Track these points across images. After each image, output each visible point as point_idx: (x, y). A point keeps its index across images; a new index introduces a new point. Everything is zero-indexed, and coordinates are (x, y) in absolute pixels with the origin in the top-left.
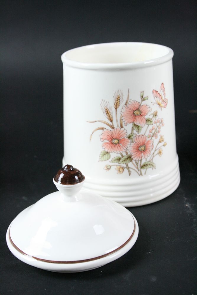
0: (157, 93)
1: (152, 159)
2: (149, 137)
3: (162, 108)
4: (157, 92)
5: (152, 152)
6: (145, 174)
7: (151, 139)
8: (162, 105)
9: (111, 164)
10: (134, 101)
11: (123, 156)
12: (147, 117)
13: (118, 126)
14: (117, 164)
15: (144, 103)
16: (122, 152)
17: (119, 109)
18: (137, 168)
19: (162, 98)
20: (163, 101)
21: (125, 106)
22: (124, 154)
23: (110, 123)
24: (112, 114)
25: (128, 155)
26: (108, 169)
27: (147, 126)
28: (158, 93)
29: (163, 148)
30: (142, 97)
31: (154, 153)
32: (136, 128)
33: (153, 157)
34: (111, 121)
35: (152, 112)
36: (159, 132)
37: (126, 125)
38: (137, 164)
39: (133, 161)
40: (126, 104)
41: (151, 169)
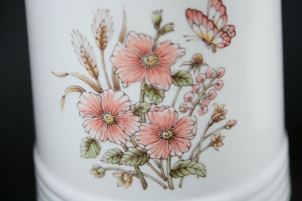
0: (200, 15)
1: (197, 157)
2: (184, 111)
3: (218, 49)
4: (197, 12)
5: (195, 142)
6: (180, 186)
7: (190, 115)
8: (218, 41)
9: (105, 165)
10: (138, 35)
11: (127, 149)
12: (175, 69)
13: (110, 88)
14: (117, 166)
15: (162, 39)
16: (124, 142)
17: (108, 51)
18: (162, 176)
19: (215, 26)
20: (221, 30)
21: (120, 44)
22: (129, 144)
23: (93, 80)
24: (94, 60)
25: (138, 148)
26: (99, 173)
27: (177, 87)
28: (204, 16)
29: (224, 132)
30: (157, 24)
31: (199, 145)
32: (151, 94)
33: (200, 152)
34: (96, 76)
35: (189, 58)
36: (210, 97)
37: (127, 86)
38: (160, 166)
39: (151, 161)
40: (122, 40)
41: (195, 176)
